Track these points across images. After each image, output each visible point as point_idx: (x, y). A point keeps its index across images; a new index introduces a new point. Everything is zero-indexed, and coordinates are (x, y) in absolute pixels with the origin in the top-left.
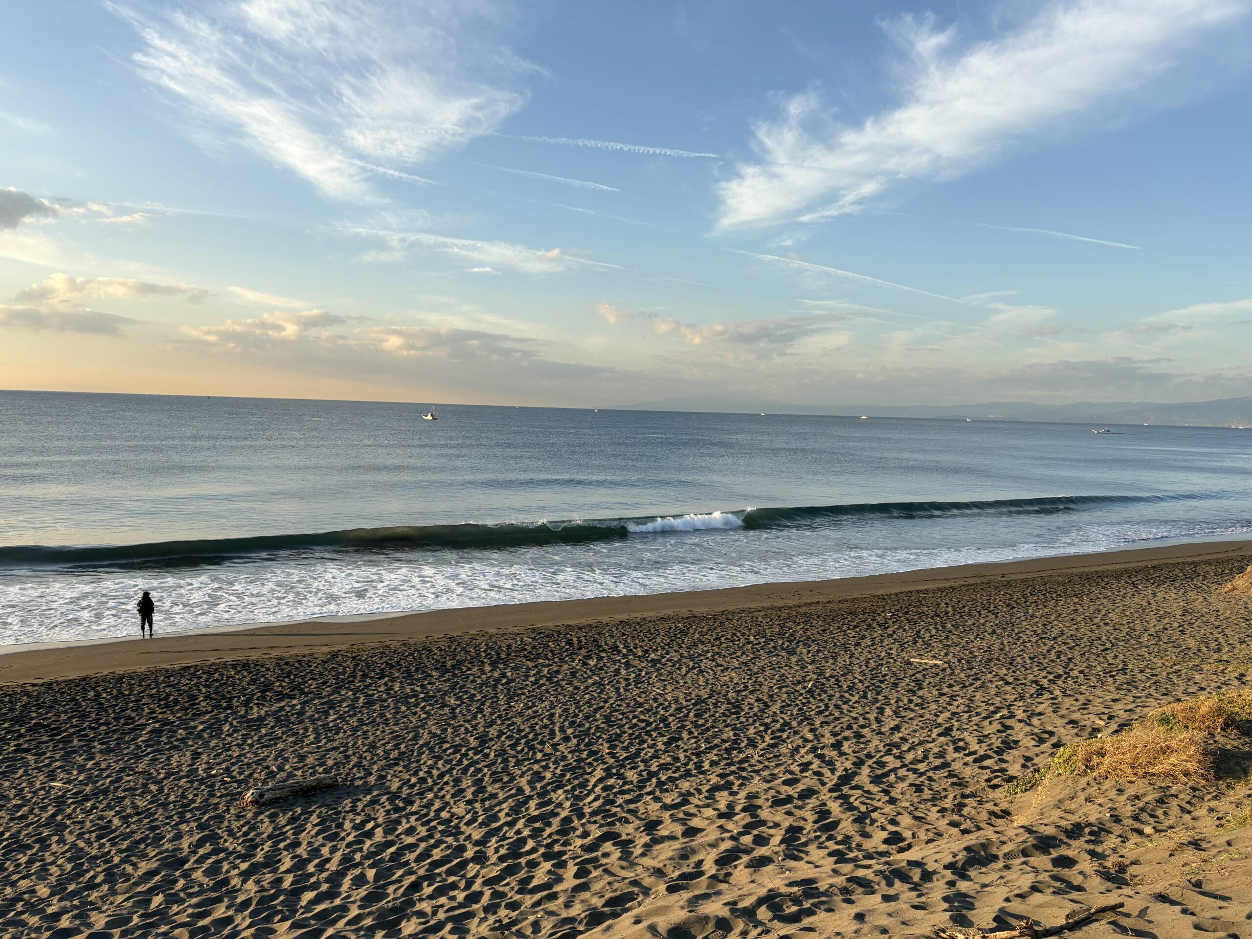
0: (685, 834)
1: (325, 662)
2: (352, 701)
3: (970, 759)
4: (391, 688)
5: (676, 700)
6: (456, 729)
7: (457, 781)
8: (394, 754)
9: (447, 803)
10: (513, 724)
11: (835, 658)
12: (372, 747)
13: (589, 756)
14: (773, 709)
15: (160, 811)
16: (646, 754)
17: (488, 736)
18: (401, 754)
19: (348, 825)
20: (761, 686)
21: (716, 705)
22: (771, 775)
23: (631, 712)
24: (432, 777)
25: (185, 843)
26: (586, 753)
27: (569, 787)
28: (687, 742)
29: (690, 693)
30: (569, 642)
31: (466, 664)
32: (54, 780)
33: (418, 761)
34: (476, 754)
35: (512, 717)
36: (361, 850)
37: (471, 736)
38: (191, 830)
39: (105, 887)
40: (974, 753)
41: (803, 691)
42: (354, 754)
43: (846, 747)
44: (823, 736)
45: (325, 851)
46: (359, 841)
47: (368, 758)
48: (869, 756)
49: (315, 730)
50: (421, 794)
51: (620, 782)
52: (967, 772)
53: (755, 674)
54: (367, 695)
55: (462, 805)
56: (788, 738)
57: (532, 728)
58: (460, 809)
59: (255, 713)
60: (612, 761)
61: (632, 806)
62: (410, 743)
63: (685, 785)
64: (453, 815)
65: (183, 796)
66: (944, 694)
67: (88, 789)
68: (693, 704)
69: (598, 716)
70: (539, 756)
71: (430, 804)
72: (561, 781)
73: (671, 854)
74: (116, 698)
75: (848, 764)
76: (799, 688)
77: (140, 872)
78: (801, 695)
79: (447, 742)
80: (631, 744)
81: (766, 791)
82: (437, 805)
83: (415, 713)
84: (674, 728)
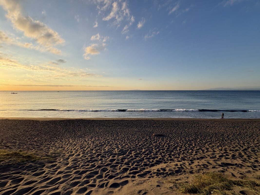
0: (213, 151)
1: (162, 121)
2: (165, 126)
4: (169, 125)
7: (178, 137)
8: (170, 133)
9: (177, 140)
11: (243, 130)
14: (230, 136)
15: (145, 134)
16: (206, 139)
20: (228, 132)
21: (219, 134)
22: (229, 146)
23: (204, 133)
24: (175, 136)
26: (197, 137)
27: (194, 141)
28: (214, 139)
29: (214, 132)
30: (194, 122)
31: (179, 123)
32: (135, 129)
33: (173, 134)
34: (180, 135)
35: (186, 131)
37: (180, 132)
38: (148, 137)
39: (140, 141)
43: (245, 144)
44: (240, 142)
45: (162, 142)
46: (166, 142)
47: (167, 133)
48: (251, 147)
49: (161, 128)
51: (202, 142)
56: (233, 141)
57: (188, 133)
59: (154, 125)
60: (201, 139)
61: (204, 146)
63: (213, 145)
67: (138, 131)
70: (189, 136)
71: (174, 140)
73: (211, 153)
74: (140, 122)
76: (235, 134)
77: (143, 140)
79: (177, 132)
80: (204, 137)
83: (173, 128)
84: (211, 136)
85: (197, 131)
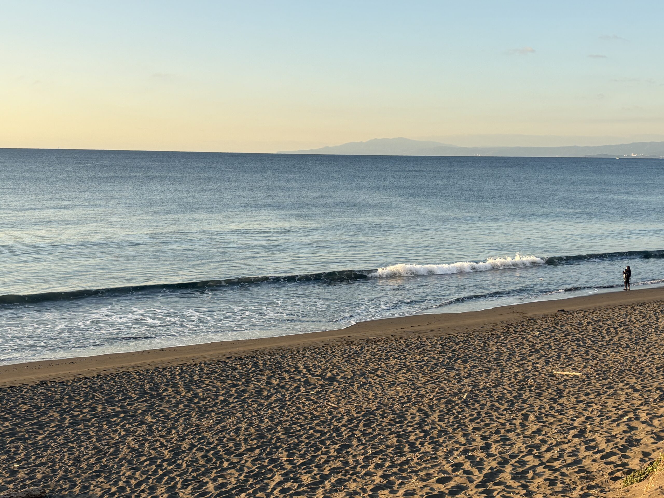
1: (35, 388)
2: (59, 421)
3: (598, 456)
4: (94, 409)
5: (348, 413)
6: (152, 443)
8: (97, 467)
10: (203, 437)
11: (487, 372)
12: (77, 461)
13: (270, 463)
14: (432, 418)
16: (320, 460)
17: (181, 448)
18: (102, 467)
20: (422, 398)
21: (382, 416)
22: (427, 474)
23: (308, 424)
24: (130, 486)
26: (267, 461)
27: (251, 491)
28: (356, 448)
29: (361, 406)
30: (255, 365)
31: (162, 386)
33: (118, 473)
34: (169, 465)
35: (203, 432)
37: (166, 449)
40: (603, 451)
41: (459, 402)
42: (60, 468)
43: (493, 450)
44: (474, 440)
47: (73, 471)
48: (513, 456)
49: (25, 448)
51: (296, 485)
52: (595, 467)
53: (418, 388)
54: (73, 416)
56: (444, 442)
57: (220, 440)
60: (289, 467)
62: (112, 457)
63: (352, 486)
66: (581, 402)
68: (363, 416)
69: (279, 428)
70: (225, 465)
72: (245, 486)
75: (494, 464)
76: (455, 399)
78: (457, 405)
79: (144, 455)
80: (307, 452)
81: (422, 488)
83: (116, 431)
84: (345, 437)
85: (271, 418)
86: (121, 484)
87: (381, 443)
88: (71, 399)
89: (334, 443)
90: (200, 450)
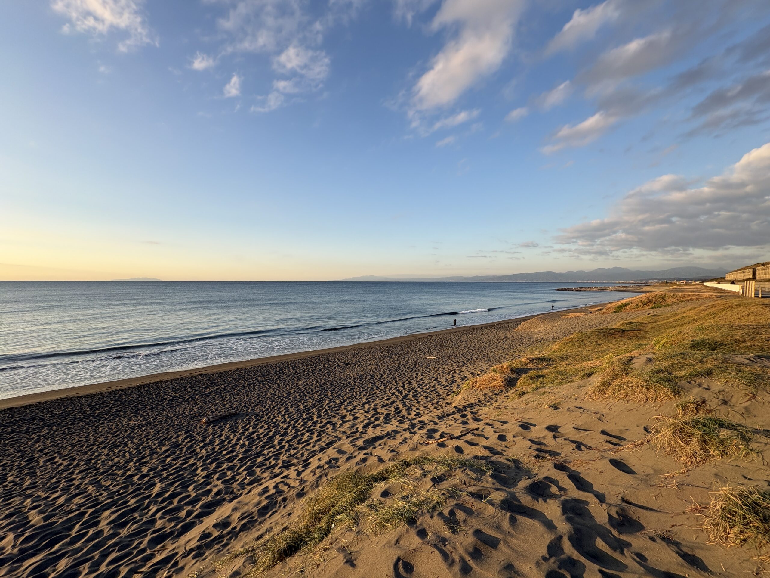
0: (353, 419)
1: (234, 372)
2: (243, 384)
3: (442, 387)
4: (257, 379)
5: (354, 376)
6: (279, 391)
7: (279, 409)
8: (258, 401)
9: (275, 417)
10: (299, 388)
11: (404, 359)
12: (250, 399)
14: (384, 376)
15: (171, 428)
16: (343, 394)
17: (290, 392)
18: (260, 401)
19: (240, 427)
20: (381, 369)
21: (366, 377)
22: (382, 397)
23: (339, 381)
24: (270, 408)
25: (180, 439)
26: (323, 395)
28: (356, 389)
29: (358, 373)
30: (319, 360)
31: (284, 369)
32: (131, 421)
33: (266, 403)
34: (286, 399)
35: (299, 386)
36: (244, 435)
37: (285, 393)
38: (182, 434)
39: (148, 458)
40: (444, 385)
41: (394, 370)
42: (243, 402)
43: (406, 387)
44: (399, 384)
45: (231, 437)
46: (244, 432)
47: (248, 403)
49: (229, 395)
50: (267, 414)
52: (441, 391)
53: (379, 365)
54: (249, 382)
55: (280, 416)
56: (388, 385)
57: (306, 389)
58: (280, 418)
59: (208, 391)
60: (331, 397)
61: (337, 412)
62: (264, 397)
63: (355, 403)
64: (277, 420)
65: (180, 422)
66: (436, 368)
67: (144, 423)
68: (359, 377)
69: (328, 383)
70: (307, 398)
71: (269, 418)
73: (348, 426)
74: (156, 389)
75: (406, 392)
76: (392, 369)
77: (162, 451)
79: (276, 396)
80: (338, 391)
81: (380, 403)
82: (272, 417)
83: (265, 387)
84: (352, 385)
85: (325, 379)
86: (267, 407)
87: (365, 387)
88: (248, 375)
89: (348, 388)
90: (298, 393)
